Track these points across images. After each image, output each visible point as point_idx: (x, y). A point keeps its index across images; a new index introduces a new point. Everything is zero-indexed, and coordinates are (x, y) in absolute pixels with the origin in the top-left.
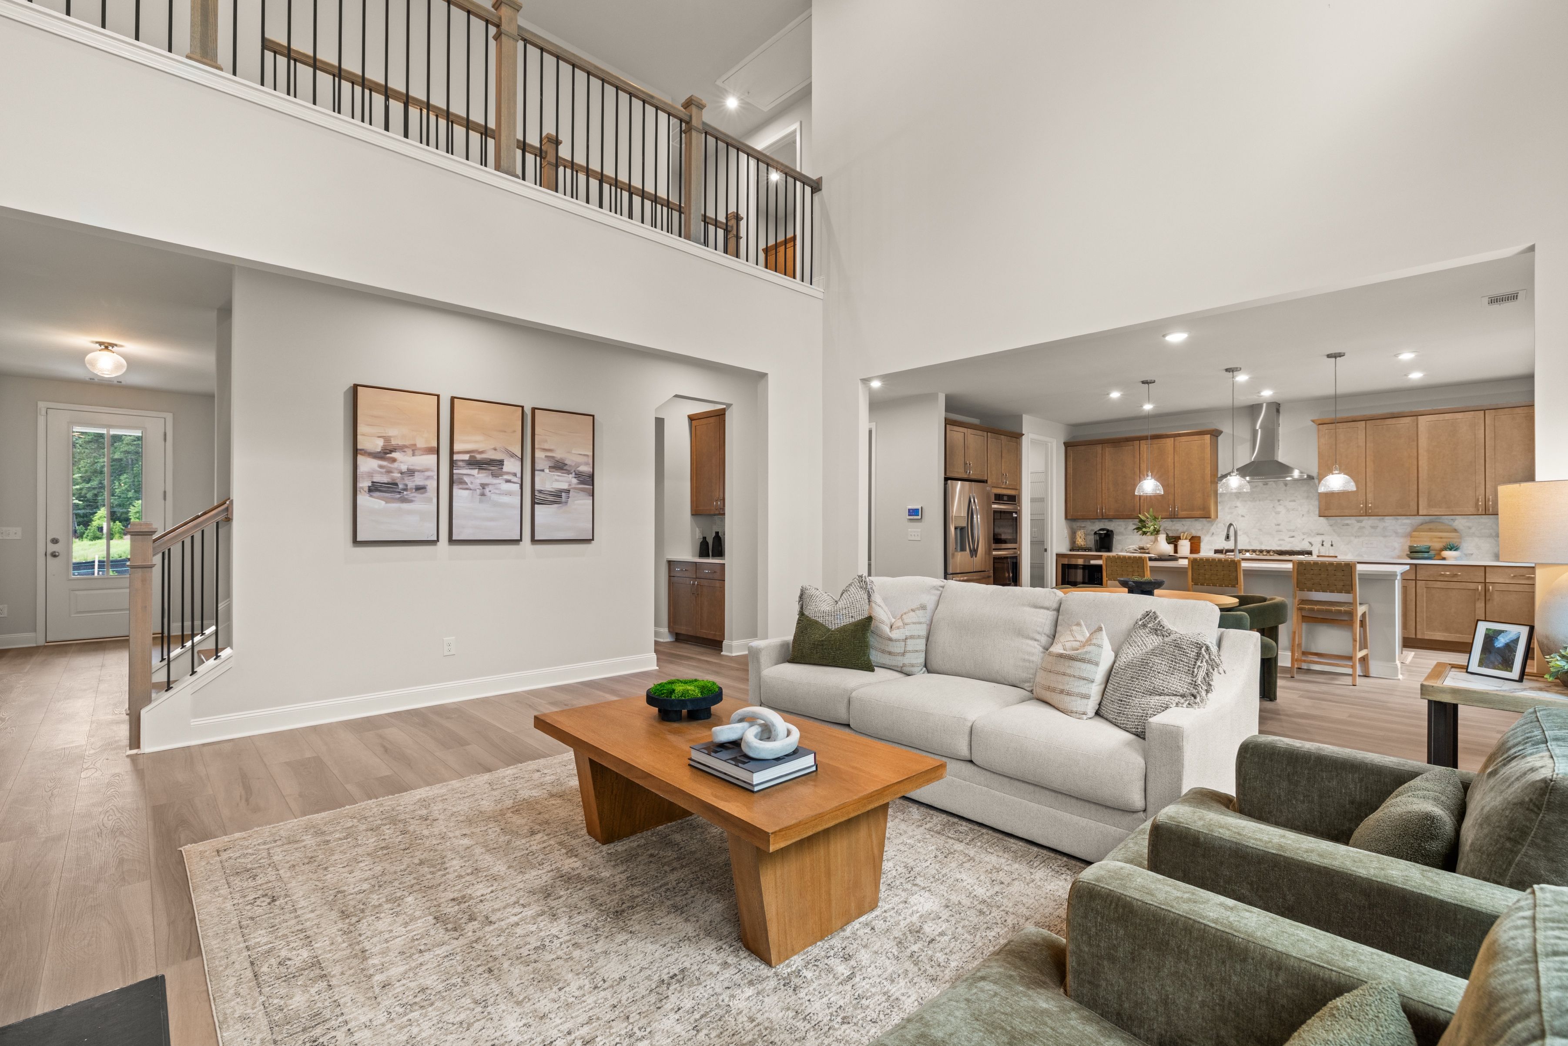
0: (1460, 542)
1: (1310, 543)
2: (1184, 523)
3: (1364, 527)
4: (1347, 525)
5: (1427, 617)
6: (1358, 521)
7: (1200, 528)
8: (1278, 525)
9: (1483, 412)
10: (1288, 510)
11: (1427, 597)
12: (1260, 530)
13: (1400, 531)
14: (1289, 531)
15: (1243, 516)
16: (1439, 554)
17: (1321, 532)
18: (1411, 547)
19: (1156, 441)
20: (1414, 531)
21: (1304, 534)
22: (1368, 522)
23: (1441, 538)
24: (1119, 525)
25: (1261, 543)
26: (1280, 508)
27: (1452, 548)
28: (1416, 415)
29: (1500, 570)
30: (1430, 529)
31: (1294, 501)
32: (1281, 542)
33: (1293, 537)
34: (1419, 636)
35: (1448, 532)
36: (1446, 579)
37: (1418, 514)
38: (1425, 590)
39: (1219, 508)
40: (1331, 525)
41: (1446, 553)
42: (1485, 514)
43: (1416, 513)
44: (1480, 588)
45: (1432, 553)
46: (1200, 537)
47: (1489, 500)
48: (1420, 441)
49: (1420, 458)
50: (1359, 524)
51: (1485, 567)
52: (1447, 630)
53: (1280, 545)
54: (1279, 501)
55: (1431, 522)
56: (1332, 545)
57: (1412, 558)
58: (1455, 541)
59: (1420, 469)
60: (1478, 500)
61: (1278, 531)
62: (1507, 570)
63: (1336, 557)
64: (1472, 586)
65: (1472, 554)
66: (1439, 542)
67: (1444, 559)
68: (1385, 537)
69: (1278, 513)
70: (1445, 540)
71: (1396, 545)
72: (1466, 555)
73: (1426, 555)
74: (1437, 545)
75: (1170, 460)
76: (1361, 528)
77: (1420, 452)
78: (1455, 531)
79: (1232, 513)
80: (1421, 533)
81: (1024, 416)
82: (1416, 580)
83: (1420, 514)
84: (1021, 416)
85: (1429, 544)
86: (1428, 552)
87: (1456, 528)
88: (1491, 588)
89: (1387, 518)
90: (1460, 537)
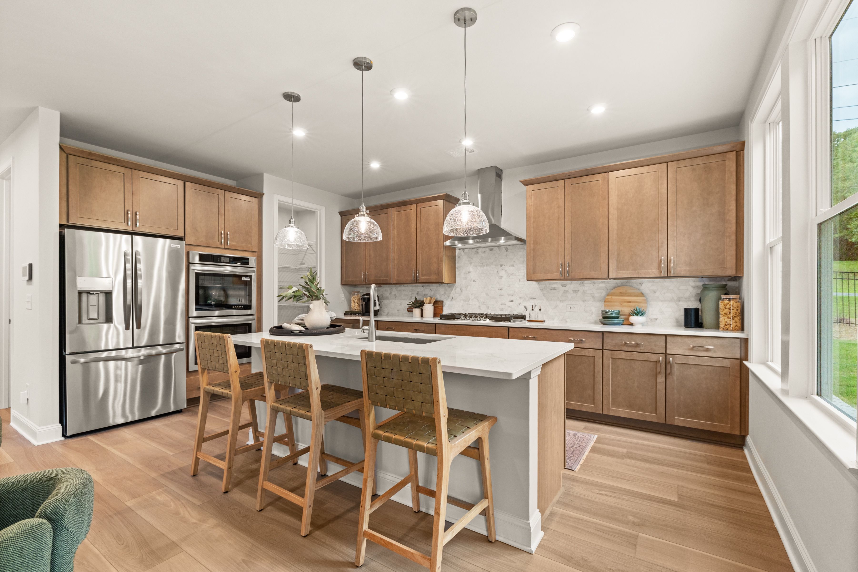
0: (646, 307)
1: (525, 307)
2: (431, 288)
3: (567, 291)
4: (554, 289)
5: (612, 391)
6: (564, 286)
7: (443, 293)
8: (501, 289)
9: (666, 164)
10: (508, 275)
11: (612, 369)
12: (487, 294)
13: (597, 295)
14: (509, 295)
15: (474, 281)
16: (627, 319)
17: (533, 297)
18: (603, 312)
19: (403, 208)
20: (608, 295)
21: (520, 298)
22: (571, 285)
23: (630, 302)
24: (386, 290)
25: (488, 308)
26: (502, 273)
27: (639, 313)
28: (607, 170)
29: (679, 339)
30: (621, 293)
31: (513, 266)
32: (503, 306)
33: (512, 301)
34: (605, 413)
35: (635, 296)
36: (630, 349)
37: (608, 278)
38: (611, 360)
39: (457, 273)
40: (541, 290)
41: (633, 319)
42: (668, 277)
43: (606, 276)
44: (661, 358)
45: (622, 317)
46: (442, 301)
47: (670, 261)
48: (610, 199)
49: (610, 217)
50: (564, 288)
51: (666, 336)
52: (630, 406)
53: (502, 310)
54: (501, 266)
55: (622, 285)
56: (540, 310)
57: (604, 324)
58: (641, 306)
59: (610, 229)
60: (661, 261)
61: (501, 296)
62: (687, 340)
63: (543, 321)
64: (654, 357)
65: (656, 319)
66: (630, 306)
67: (632, 324)
68: (584, 301)
69: (501, 278)
70: (632, 304)
71: (594, 310)
72: (651, 320)
73: (616, 321)
74: (626, 310)
75: (413, 226)
76: (566, 292)
77: (610, 210)
78: (642, 295)
79: (466, 278)
80: (614, 297)
81: (264, 174)
82: (603, 349)
83: (610, 277)
84: (263, 174)
85: (619, 309)
86: (618, 318)
87: (643, 292)
88: (671, 359)
89: (586, 282)
90: (646, 301)
